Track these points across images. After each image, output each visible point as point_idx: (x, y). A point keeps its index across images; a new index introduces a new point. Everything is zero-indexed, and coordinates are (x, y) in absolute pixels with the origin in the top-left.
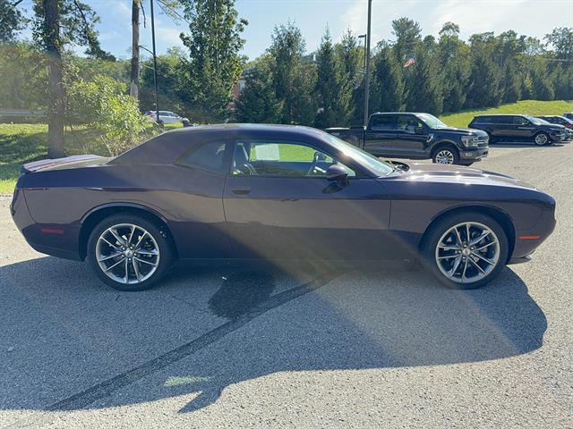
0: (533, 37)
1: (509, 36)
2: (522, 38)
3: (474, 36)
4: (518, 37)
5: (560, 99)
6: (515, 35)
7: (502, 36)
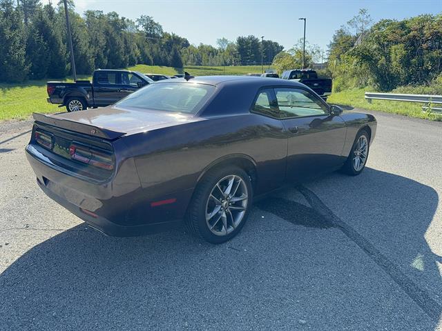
0: (130, 20)
1: (114, 16)
2: (123, 19)
3: (88, 12)
4: (120, 18)
5: (156, 65)
6: (117, 16)
7: (109, 15)
